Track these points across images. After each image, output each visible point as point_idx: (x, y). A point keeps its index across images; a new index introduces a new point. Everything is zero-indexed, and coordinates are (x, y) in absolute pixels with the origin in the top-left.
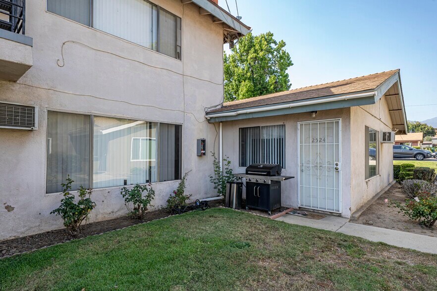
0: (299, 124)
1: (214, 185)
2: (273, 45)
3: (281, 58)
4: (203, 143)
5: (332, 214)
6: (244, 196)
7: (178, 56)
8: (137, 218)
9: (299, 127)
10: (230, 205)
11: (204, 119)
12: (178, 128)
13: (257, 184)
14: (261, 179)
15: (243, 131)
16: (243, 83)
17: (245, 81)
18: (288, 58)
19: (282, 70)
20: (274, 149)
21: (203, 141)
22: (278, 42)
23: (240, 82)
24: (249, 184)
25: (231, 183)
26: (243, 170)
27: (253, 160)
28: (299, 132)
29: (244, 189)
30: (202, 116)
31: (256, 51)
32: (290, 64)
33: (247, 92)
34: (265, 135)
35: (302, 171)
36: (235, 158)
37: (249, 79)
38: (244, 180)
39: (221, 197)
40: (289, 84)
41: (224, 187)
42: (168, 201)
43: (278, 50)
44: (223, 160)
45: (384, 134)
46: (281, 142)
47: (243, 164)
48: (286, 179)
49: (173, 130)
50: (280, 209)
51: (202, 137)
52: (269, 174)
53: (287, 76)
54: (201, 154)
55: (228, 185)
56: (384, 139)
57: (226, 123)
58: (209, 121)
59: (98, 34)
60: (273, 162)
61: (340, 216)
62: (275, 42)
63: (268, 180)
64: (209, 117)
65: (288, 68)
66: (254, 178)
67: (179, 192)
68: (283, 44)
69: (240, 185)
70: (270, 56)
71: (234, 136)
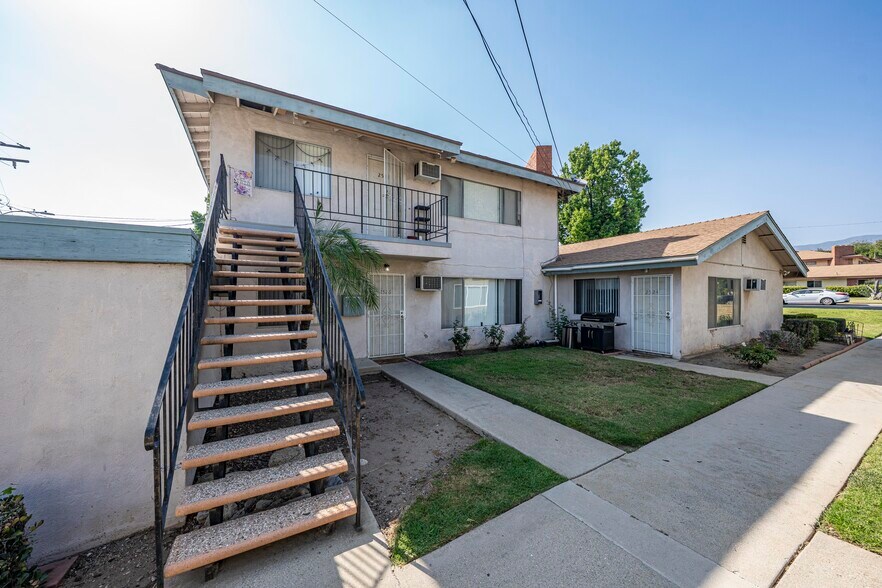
0: (633, 278)
1: (550, 330)
2: (620, 157)
3: (632, 173)
4: (540, 293)
5: (664, 356)
6: (579, 340)
7: (518, 223)
8: (493, 348)
9: (633, 281)
10: (566, 345)
11: (540, 273)
12: (519, 282)
13: (591, 329)
14: (594, 325)
15: (578, 284)
16: (576, 212)
17: (579, 209)
18: (644, 170)
19: (634, 189)
20: (609, 298)
21: (540, 292)
22: (627, 153)
23: (572, 210)
24: (584, 330)
25: (567, 327)
26: (579, 317)
27: (589, 308)
28: (633, 285)
29: (579, 333)
30: (538, 270)
31: (594, 170)
32: (647, 179)
33: (582, 223)
34: (599, 286)
35: (635, 319)
36: (570, 307)
37: (586, 206)
38: (579, 325)
39: (556, 340)
40: (644, 206)
41: (560, 332)
42: (513, 340)
43: (627, 164)
44: (558, 308)
45: (749, 281)
46: (616, 293)
47: (578, 311)
48: (618, 325)
49: (514, 284)
50: (613, 350)
51: (539, 288)
52: (602, 321)
53: (641, 196)
54: (538, 304)
55: (564, 330)
56: (748, 287)
57: (562, 276)
58: (545, 274)
59: (467, 222)
60: (609, 310)
61: (671, 357)
62: (623, 153)
63: (602, 325)
64: (544, 270)
65: (644, 185)
66: (588, 324)
67: (521, 333)
68: (636, 155)
69: (575, 330)
70: (616, 172)
71: (569, 287)
